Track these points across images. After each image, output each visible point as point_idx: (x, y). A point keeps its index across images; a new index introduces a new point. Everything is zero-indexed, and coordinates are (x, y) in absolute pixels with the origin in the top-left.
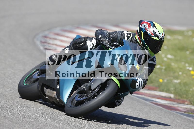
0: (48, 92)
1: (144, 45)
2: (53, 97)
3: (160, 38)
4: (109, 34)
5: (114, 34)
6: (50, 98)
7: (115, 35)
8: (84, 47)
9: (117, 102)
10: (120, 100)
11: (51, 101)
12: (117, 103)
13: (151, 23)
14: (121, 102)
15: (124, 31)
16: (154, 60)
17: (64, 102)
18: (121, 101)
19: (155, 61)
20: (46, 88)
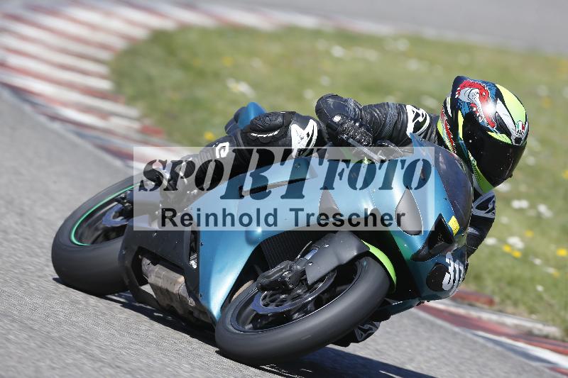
1: (464, 155)
2: (173, 293)
3: (513, 138)
4: (360, 110)
5: (377, 110)
6: (162, 293)
7: (377, 113)
9: (360, 329)
10: (369, 326)
12: (358, 333)
13: (490, 89)
14: (370, 332)
15: (405, 105)
16: (490, 206)
17: (211, 313)
18: (371, 329)
19: (493, 209)
20: (148, 262)
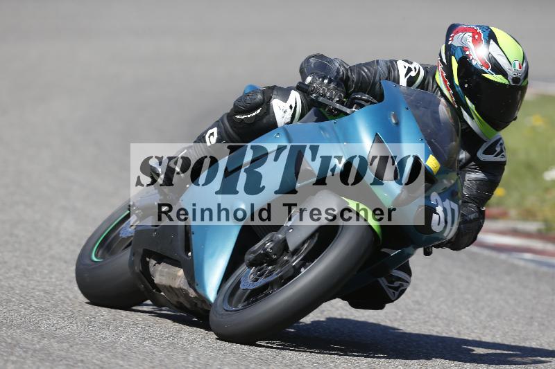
0: (161, 275)
1: (462, 101)
3: (510, 78)
4: (347, 70)
5: (365, 68)
6: (169, 291)
7: (365, 72)
8: (265, 121)
9: (391, 287)
10: (399, 282)
11: (175, 303)
12: (390, 292)
13: (483, 31)
14: (402, 288)
15: (396, 62)
16: (498, 149)
18: (401, 285)
19: (502, 151)
